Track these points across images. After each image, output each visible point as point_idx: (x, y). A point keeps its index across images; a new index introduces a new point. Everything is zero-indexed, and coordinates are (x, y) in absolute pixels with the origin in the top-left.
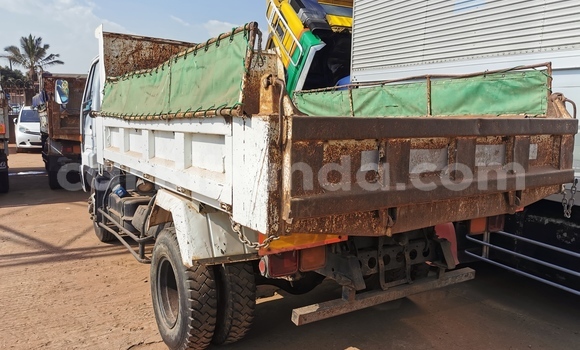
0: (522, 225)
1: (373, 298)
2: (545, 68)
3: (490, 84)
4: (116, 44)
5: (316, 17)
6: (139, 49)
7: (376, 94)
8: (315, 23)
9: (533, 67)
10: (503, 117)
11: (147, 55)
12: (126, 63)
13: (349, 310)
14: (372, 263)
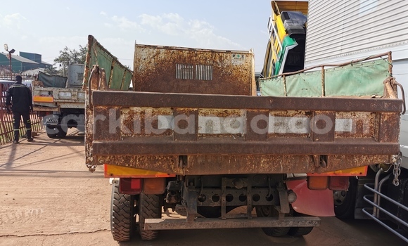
0: (403, 192)
1: (210, 223)
2: (387, 56)
3: (356, 71)
4: (145, 51)
5: (295, 25)
6: (158, 53)
7: (297, 80)
8: (292, 30)
9: (380, 57)
10: (363, 97)
11: (163, 57)
12: (150, 62)
13: (189, 228)
14: (216, 198)
